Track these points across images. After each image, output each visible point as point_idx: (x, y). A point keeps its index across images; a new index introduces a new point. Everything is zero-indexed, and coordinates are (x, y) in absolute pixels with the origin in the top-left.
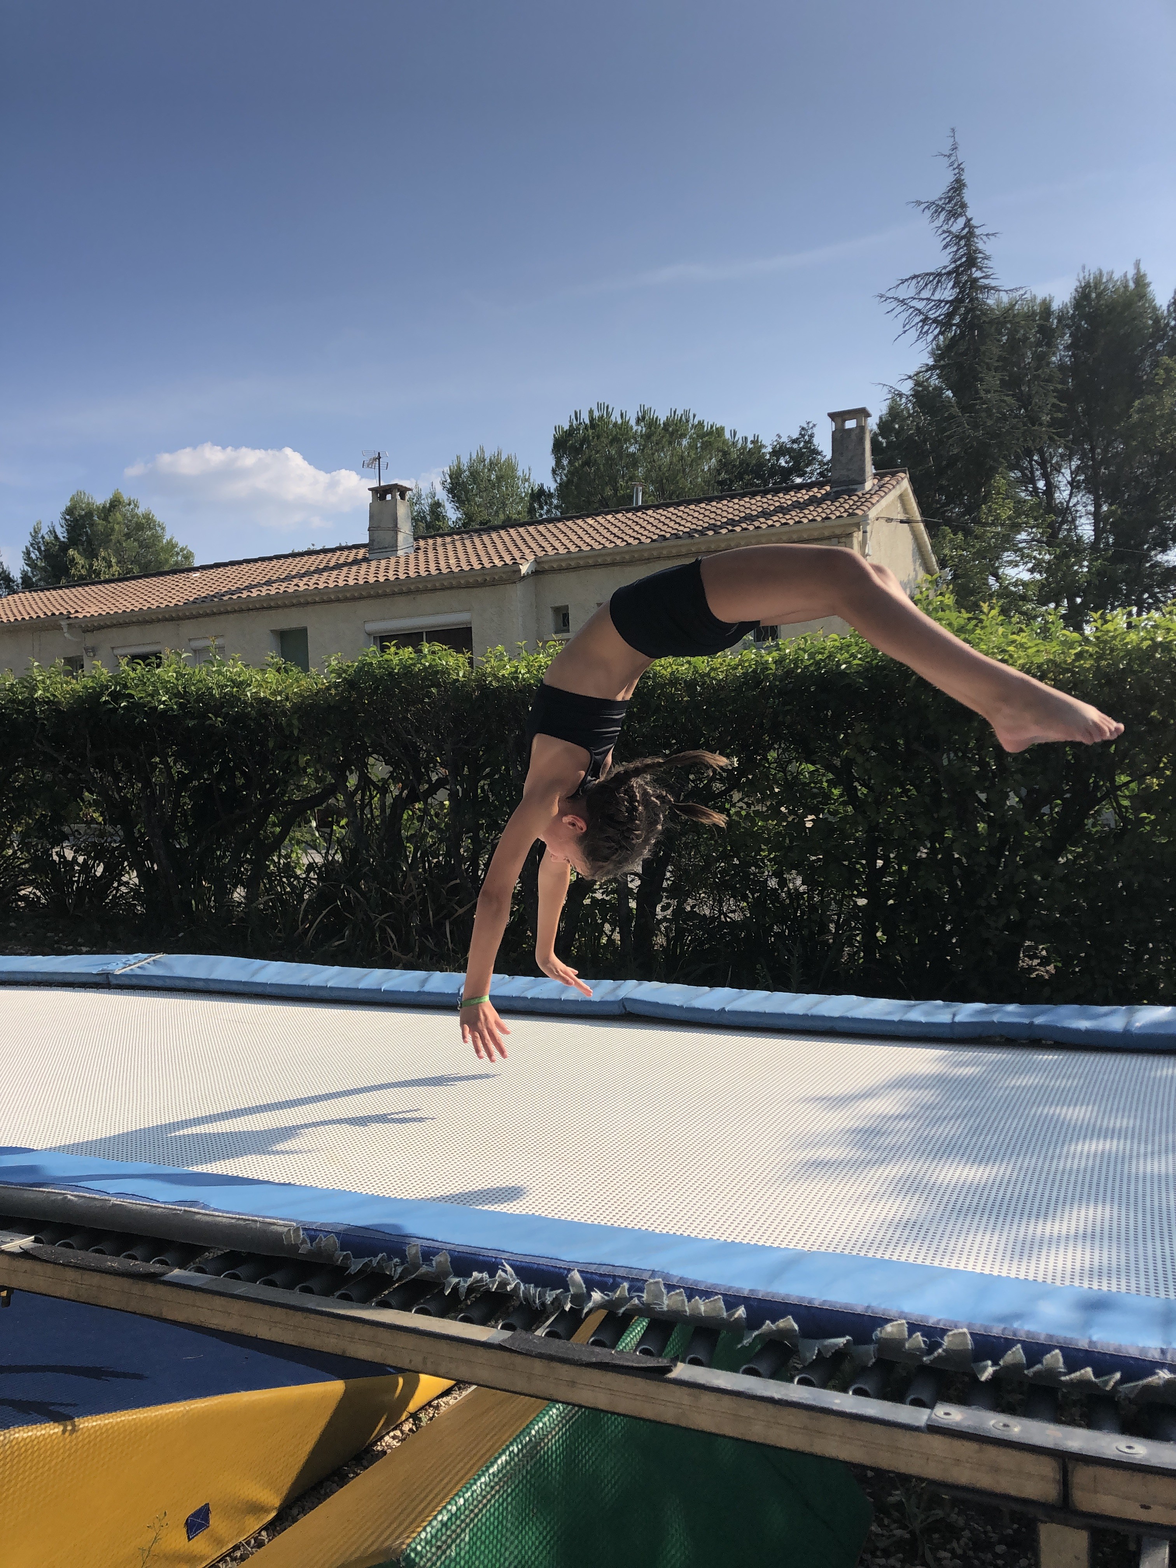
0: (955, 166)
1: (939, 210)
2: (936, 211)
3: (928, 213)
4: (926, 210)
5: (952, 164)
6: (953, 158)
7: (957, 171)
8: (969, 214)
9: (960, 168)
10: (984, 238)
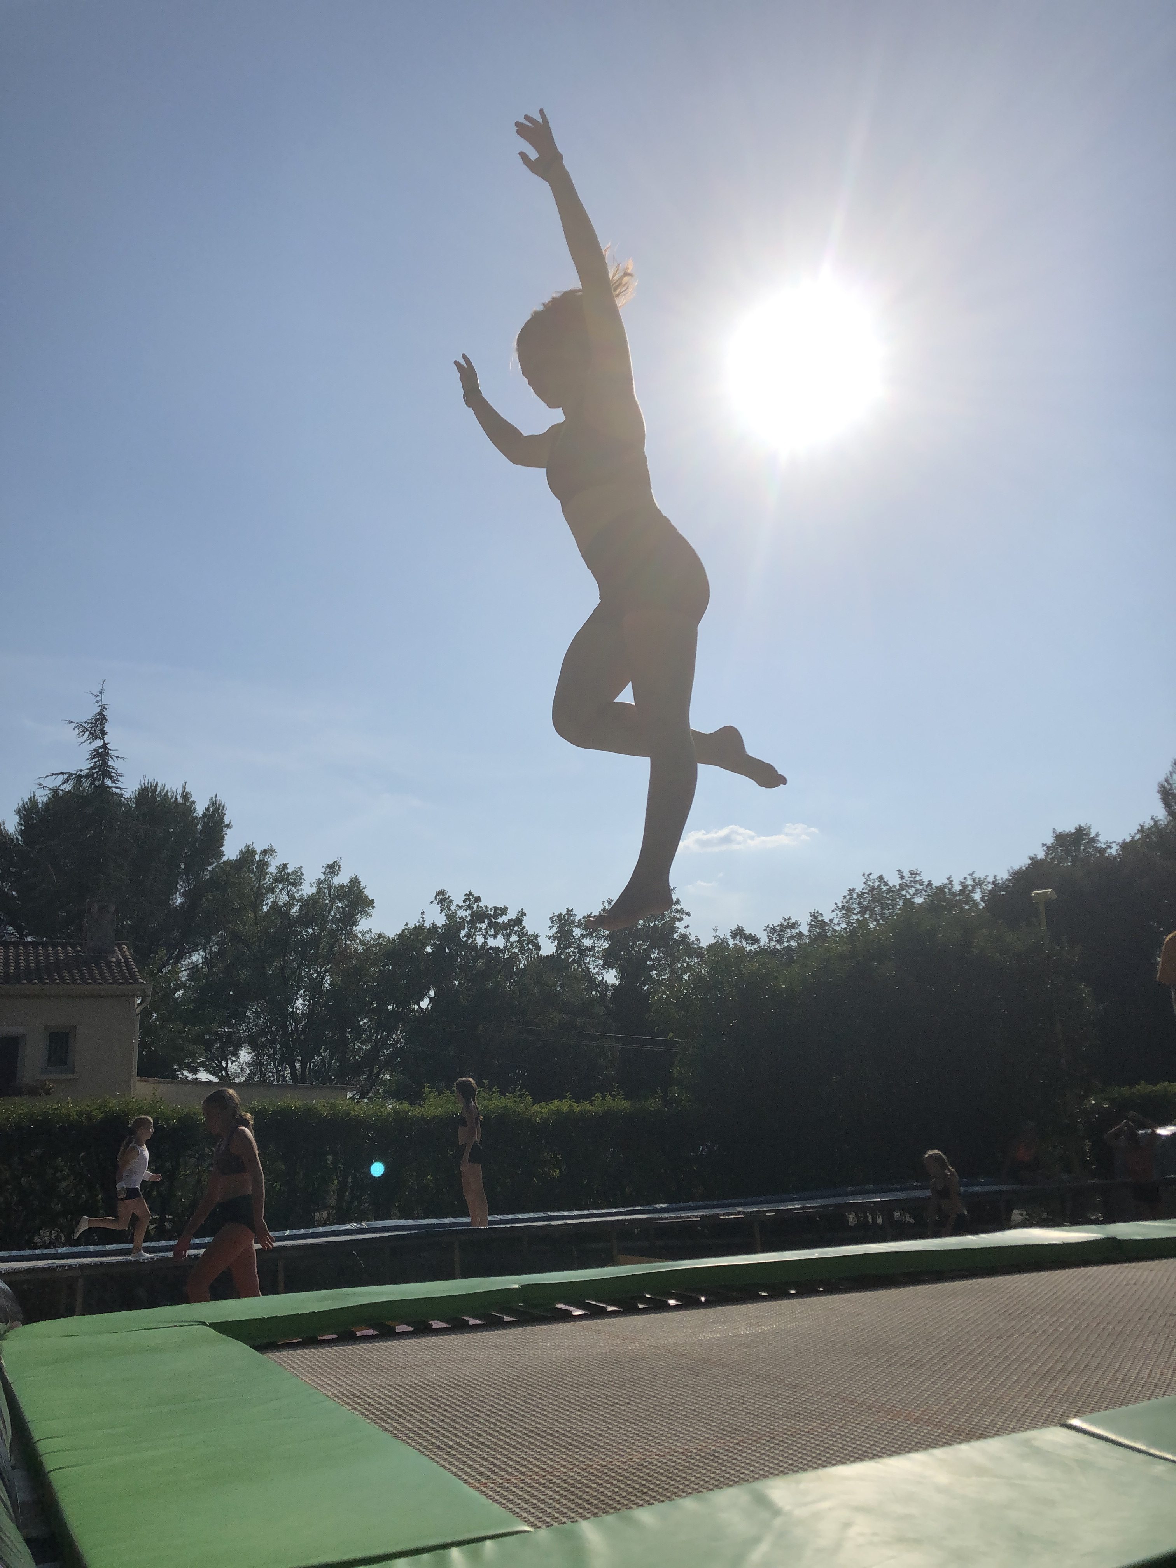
0: (100, 704)
1: (85, 730)
2: (83, 731)
3: (77, 731)
4: (76, 729)
5: (97, 702)
6: (98, 698)
7: (100, 708)
8: (107, 739)
9: (103, 707)
10: (115, 759)
